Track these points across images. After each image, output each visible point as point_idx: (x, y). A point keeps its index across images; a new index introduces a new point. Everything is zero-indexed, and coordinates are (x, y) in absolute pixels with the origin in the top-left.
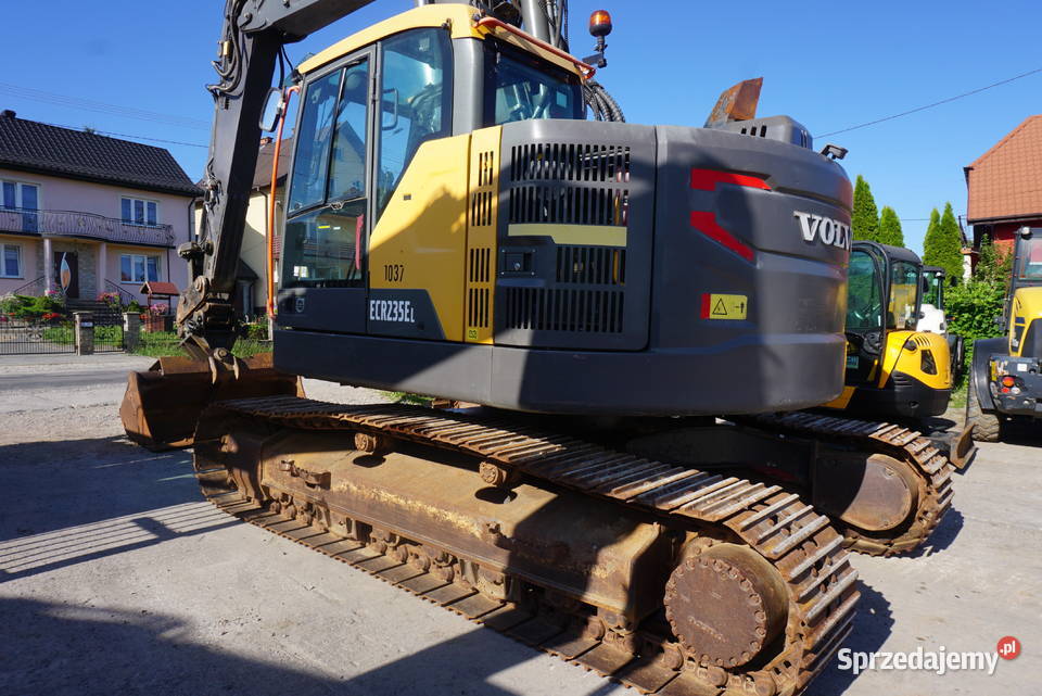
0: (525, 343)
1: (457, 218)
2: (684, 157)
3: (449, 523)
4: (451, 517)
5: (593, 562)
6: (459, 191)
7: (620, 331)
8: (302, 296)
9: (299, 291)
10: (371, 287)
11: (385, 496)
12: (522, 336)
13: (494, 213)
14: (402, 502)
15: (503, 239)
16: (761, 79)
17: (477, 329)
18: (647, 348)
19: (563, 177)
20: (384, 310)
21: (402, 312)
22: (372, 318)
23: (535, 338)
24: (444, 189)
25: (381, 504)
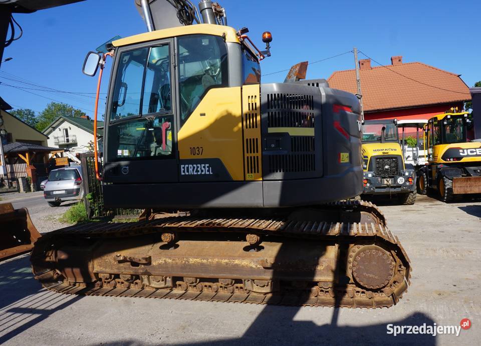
0: (280, 178)
1: (237, 125)
3: (237, 265)
4: (237, 262)
5: (317, 264)
6: (237, 113)
8: (126, 166)
9: (123, 163)
10: (180, 158)
11: (192, 261)
12: (279, 175)
13: (259, 123)
14: (205, 261)
15: (264, 133)
16: (307, 62)
17: (250, 174)
18: (323, 175)
20: (190, 170)
21: (205, 170)
22: (183, 174)
23: (284, 176)
24: (227, 111)
25: (190, 265)
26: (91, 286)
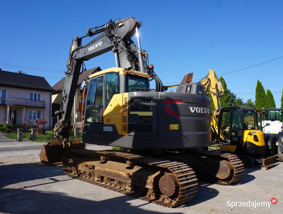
0: (133, 135)
1: (121, 110)
2: (163, 98)
3: (120, 174)
4: (120, 173)
5: (147, 179)
6: (121, 105)
7: (152, 132)
8: (89, 126)
9: (88, 124)
10: (104, 124)
11: (107, 170)
12: (133, 134)
13: (127, 109)
14: (110, 170)
15: (129, 114)
16: (193, 73)
17: (125, 132)
18: (157, 135)
19: (140, 103)
20: (106, 129)
21: (110, 129)
22: (104, 130)
23: (135, 134)
24: (118, 104)
25: (106, 171)
26: (79, 176)
